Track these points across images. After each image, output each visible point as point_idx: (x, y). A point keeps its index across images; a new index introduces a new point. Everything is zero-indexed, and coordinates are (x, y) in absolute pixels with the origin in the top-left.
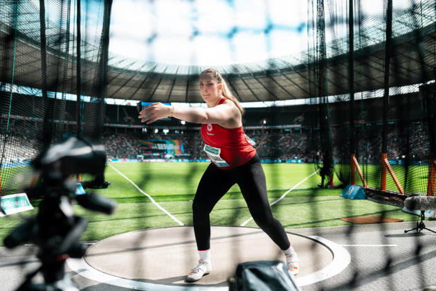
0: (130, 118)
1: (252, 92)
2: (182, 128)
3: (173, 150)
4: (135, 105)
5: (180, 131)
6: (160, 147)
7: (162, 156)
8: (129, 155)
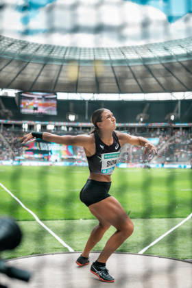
0: (7, 111)
1: (157, 80)
2: (70, 124)
3: (58, 151)
4: (14, 96)
5: (68, 127)
6: (44, 147)
7: (46, 158)
8: (6, 157)
